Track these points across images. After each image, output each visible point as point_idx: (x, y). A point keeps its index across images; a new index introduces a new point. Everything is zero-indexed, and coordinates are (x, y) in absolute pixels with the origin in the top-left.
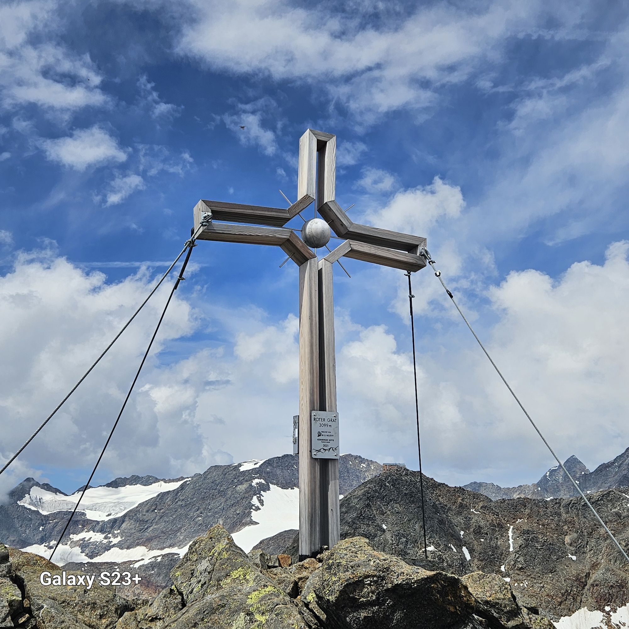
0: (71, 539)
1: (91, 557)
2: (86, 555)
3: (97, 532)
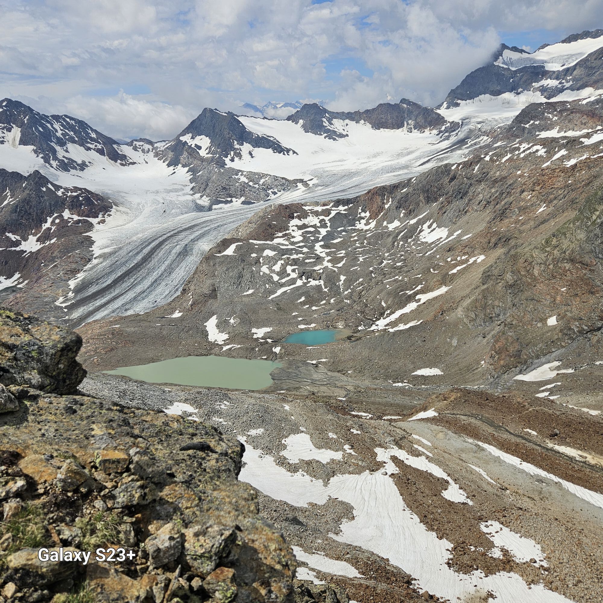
0: (533, 86)
1: (549, 99)
2: (545, 97)
3: (554, 79)
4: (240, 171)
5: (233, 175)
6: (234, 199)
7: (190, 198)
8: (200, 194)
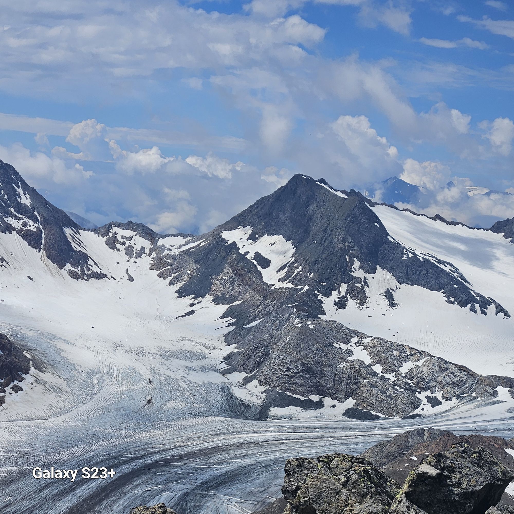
4: (356, 333)
5: (336, 340)
6: (328, 401)
7: (218, 379)
8: (244, 375)
